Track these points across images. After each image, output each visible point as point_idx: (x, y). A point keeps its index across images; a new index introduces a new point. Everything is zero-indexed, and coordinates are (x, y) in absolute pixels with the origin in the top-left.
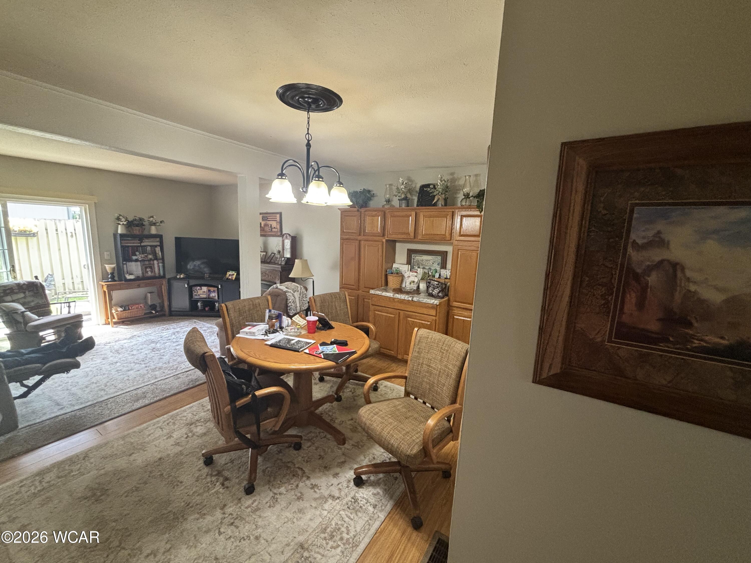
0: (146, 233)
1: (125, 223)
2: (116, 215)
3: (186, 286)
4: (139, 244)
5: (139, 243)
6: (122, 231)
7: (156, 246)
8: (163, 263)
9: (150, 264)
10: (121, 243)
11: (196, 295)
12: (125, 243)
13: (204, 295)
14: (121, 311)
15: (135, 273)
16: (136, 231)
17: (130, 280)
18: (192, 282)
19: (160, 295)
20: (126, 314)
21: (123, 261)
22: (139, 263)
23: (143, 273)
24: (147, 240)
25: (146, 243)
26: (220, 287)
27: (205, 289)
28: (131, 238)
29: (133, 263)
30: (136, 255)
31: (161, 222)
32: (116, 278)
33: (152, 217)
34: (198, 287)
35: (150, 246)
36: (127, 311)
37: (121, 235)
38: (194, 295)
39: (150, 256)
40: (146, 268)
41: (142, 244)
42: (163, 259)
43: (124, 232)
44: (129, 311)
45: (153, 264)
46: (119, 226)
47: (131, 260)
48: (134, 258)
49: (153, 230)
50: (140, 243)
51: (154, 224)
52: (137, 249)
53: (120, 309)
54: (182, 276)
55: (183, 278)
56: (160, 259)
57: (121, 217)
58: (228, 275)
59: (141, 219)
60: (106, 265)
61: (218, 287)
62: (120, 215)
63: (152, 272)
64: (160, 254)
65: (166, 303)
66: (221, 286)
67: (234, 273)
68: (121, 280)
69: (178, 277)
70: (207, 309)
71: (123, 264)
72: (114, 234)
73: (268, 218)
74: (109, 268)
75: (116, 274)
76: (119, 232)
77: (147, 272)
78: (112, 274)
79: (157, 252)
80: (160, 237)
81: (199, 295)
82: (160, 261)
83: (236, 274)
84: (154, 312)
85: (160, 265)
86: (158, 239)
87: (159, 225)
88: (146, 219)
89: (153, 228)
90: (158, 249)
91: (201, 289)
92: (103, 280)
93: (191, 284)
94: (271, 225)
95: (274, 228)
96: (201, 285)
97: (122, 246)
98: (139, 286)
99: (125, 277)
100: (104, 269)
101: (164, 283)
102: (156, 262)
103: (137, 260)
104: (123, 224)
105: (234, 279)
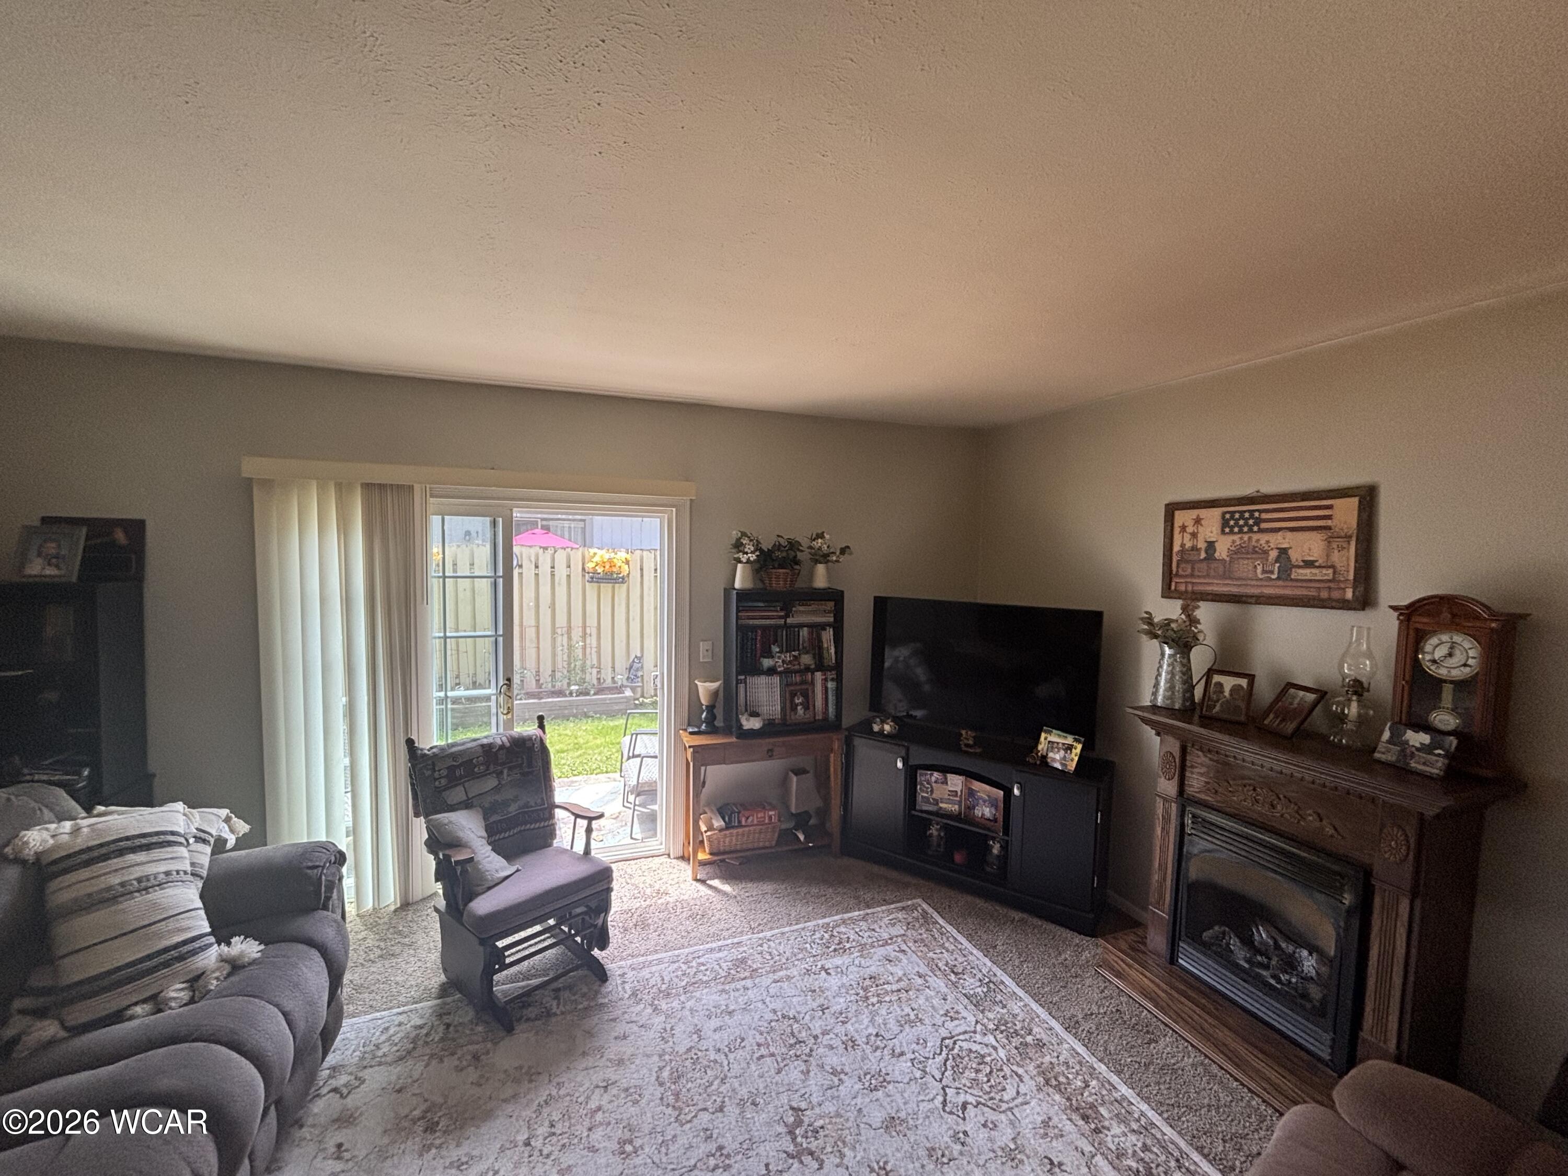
0: (800, 584)
1: (753, 557)
2: (735, 534)
3: (900, 765)
4: (782, 622)
5: (780, 617)
6: (743, 580)
7: (823, 627)
8: (839, 679)
9: (803, 682)
10: (738, 618)
11: (926, 800)
12: (749, 618)
13: (953, 803)
14: (721, 830)
15: (764, 710)
16: (779, 581)
17: (752, 734)
18: (920, 755)
19: (822, 782)
20: (732, 839)
21: (738, 674)
22: (776, 680)
23: (783, 709)
24: (802, 608)
25: (802, 616)
26: (1016, 792)
27: (956, 782)
28: (763, 601)
29: (762, 680)
30: (770, 655)
31: (843, 551)
32: (719, 723)
33: (821, 536)
34: (936, 775)
35: (810, 626)
36: (734, 831)
37: (743, 595)
38: (919, 799)
39: (807, 659)
40: (793, 695)
41: (789, 621)
42: (838, 666)
43: (749, 585)
44: (740, 830)
45: (812, 683)
46: (739, 566)
47: (757, 671)
48: (767, 663)
49: (821, 578)
50: (787, 616)
51: (824, 558)
52: (776, 635)
53: (718, 823)
54: (887, 728)
55: (889, 736)
56: (830, 669)
57: (745, 541)
58: (1042, 746)
59: (793, 545)
60: (699, 683)
61: (1008, 792)
62: (744, 534)
63: (806, 708)
64: (833, 650)
65: (836, 813)
66: (1021, 789)
67: (1070, 740)
68: (727, 731)
69: (876, 728)
70: (958, 858)
71: (738, 682)
72: (725, 589)
73: (1258, 521)
74: (705, 689)
75: (719, 712)
76: (737, 585)
77: (794, 708)
78: (711, 708)
79: (825, 645)
80: (835, 597)
81: (936, 802)
82: (831, 675)
83: (1079, 747)
84: (802, 837)
85: (831, 685)
86: (831, 605)
87: (837, 561)
88: (805, 543)
89: (821, 569)
90: (828, 636)
91: (945, 782)
92: (689, 725)
93: (912, 762)
94: (1283, 552)
95: (1309, 564)
96: (945, 770)
97: (739, 627)
98: (770, 754)
99: (738, 721)
100: (693, 691)
101: (836, 745)
102: (819, 676)
103: (772, 671)
104: (748, 561)
105: (1072, 766)
